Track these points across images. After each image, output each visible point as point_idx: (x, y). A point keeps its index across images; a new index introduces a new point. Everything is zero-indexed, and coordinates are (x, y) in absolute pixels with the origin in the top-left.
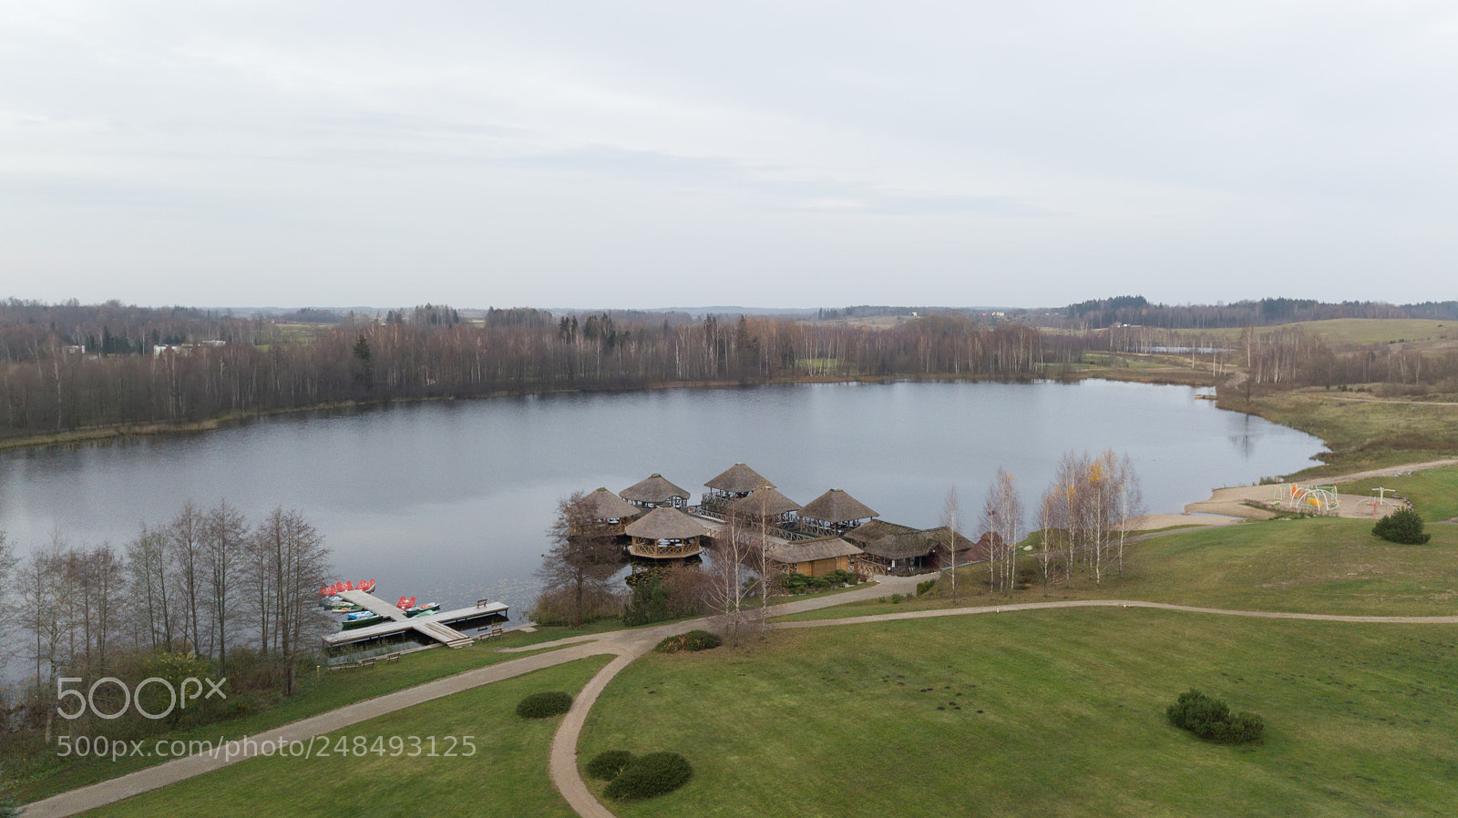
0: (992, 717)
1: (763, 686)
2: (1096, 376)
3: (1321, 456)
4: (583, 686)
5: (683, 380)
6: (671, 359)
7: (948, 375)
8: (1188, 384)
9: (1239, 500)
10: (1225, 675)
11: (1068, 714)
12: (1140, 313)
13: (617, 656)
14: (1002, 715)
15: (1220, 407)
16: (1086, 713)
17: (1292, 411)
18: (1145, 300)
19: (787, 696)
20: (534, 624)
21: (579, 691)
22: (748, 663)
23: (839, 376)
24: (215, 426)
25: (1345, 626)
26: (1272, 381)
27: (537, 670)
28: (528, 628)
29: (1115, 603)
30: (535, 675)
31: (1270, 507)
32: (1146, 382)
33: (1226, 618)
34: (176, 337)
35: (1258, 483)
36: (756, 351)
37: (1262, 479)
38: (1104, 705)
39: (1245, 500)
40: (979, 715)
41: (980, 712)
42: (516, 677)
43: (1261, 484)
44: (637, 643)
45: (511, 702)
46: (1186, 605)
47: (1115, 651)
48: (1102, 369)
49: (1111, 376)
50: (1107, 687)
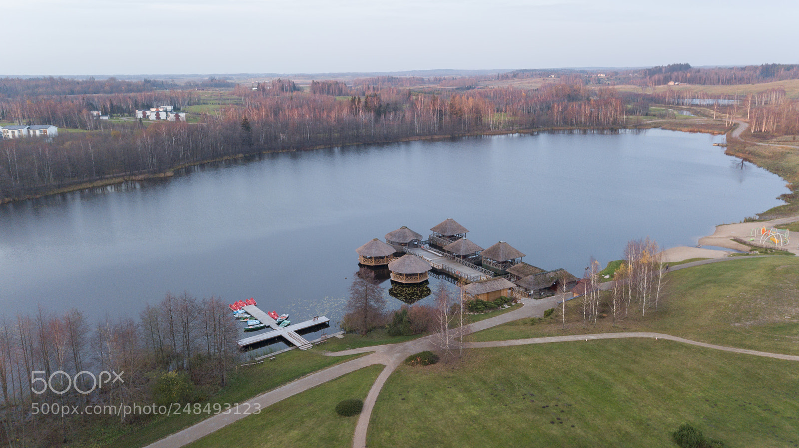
0: (579, 431)
1: (460, 397)
2: (656, 126)
3: (784, 197)
4: (368, 391)
5: (420, 135)
6: (412, 123)
7: (569, 127)
8: (710, 133)
9: (731, 237)
10: (707, 400)
11: (619, 430)
12: (686, 75)
13: (385, 366)
14: (585, 429)
15: (727, 154)
16: (629, 430)
17: (770, 157)
18: (690, 66)
19: (472, 406)
20: (342, 332)
21: (366, 396)
22: (453, 377)
23: (507, 129)
24: (172, 174)
25: (779, 362)
26: (761, 131)
27: (344, 375)
28: (339, 335)
29: (651, 335)
30: (344, 379)
31: (748, 243)
32: (685, 131)
33: (713, 352)
34: (147, 104)
35: (743, 221)
36: (461, 116)
37: (745, 218)
38: (639, 423)
39: (734, 237)
40: (572, 429)
41: (573, 426)
42: (335, 380)
43: (744, 222)
44: (396, 355)
45: (332, 402)
46: (691, 339)
47: (648, 378)
48: (661, 120)
49: (665, 126)
50: (642, 408)
